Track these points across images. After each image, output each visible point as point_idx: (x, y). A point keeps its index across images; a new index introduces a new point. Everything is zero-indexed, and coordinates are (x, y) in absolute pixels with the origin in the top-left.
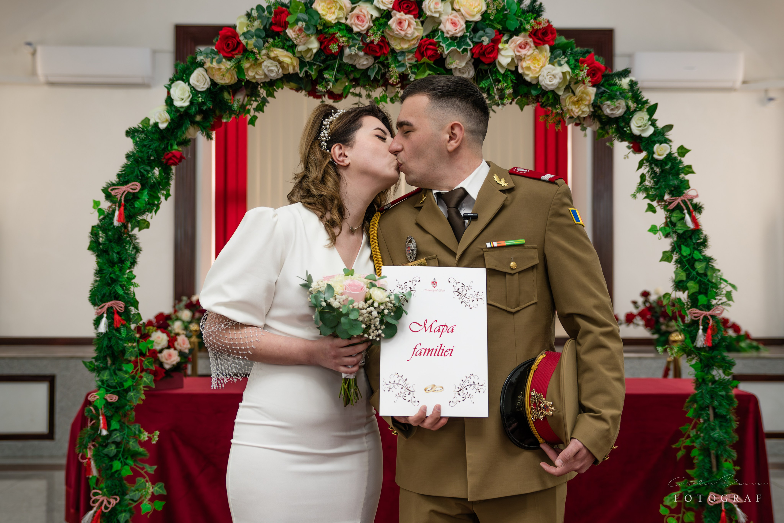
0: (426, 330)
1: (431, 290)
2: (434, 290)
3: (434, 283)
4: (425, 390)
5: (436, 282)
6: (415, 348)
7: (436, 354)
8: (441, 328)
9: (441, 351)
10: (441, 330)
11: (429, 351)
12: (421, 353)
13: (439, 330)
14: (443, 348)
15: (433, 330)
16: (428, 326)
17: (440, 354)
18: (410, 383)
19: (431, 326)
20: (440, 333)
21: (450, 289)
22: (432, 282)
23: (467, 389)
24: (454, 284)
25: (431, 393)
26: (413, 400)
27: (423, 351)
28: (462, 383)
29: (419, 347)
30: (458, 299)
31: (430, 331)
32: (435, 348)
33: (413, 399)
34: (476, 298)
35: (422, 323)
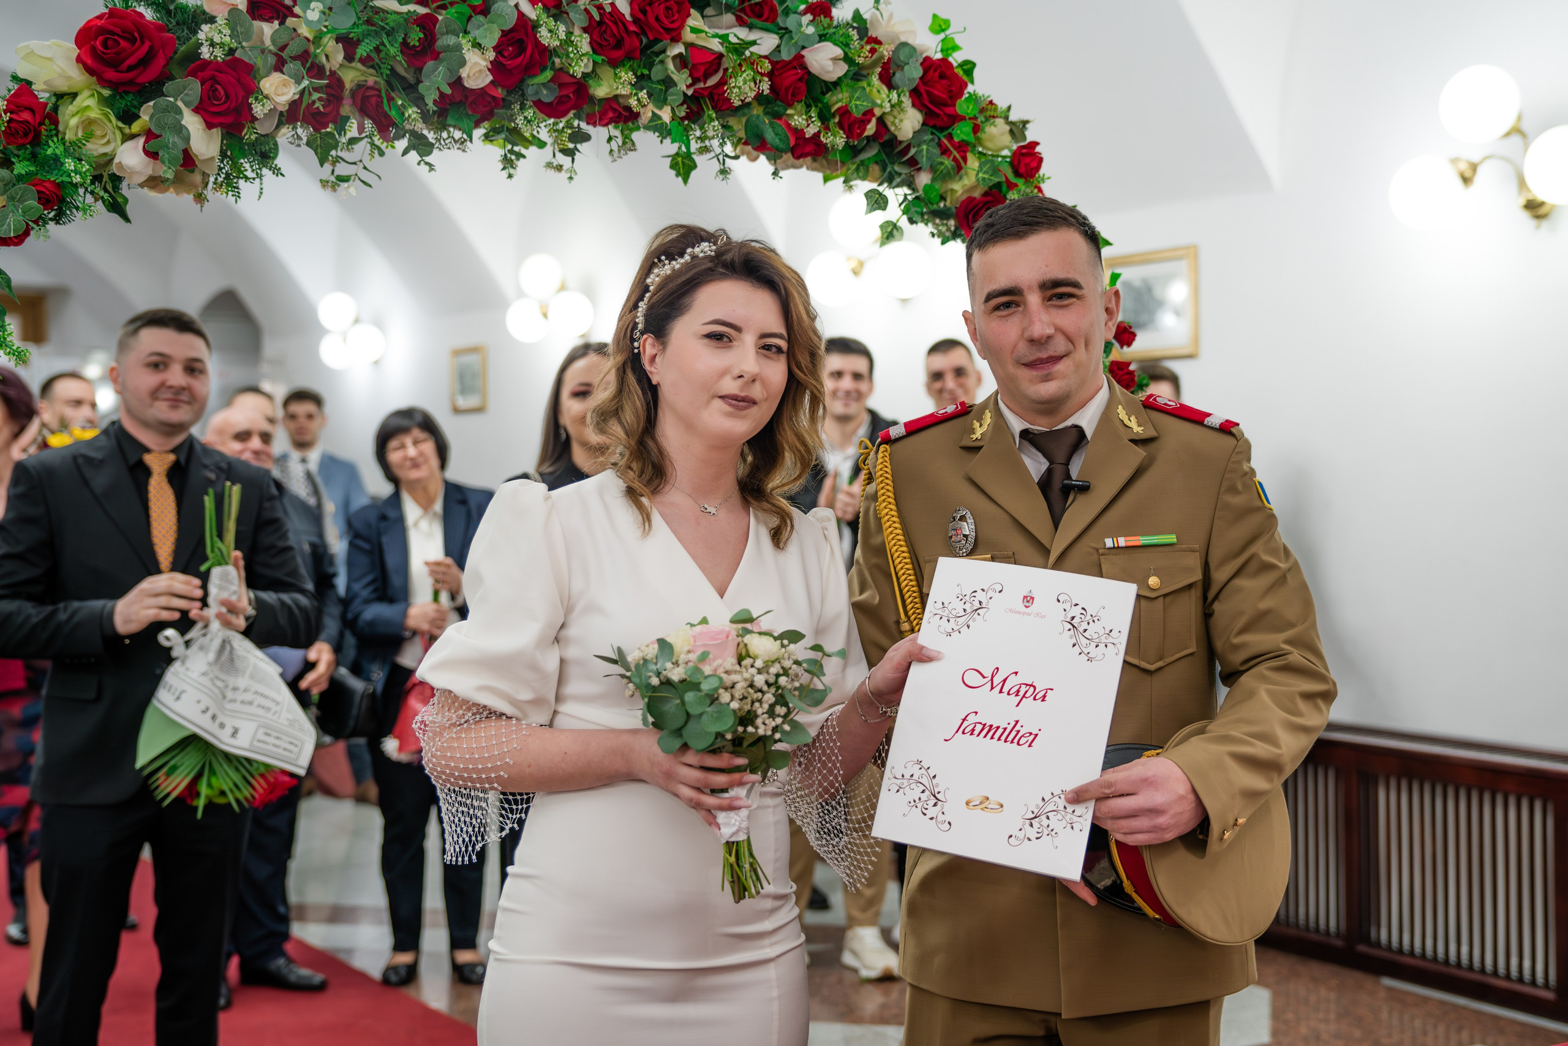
0: (992, 688)
1: (1019, 613)
2: (1024, 613)
3: (1029, 600)
4: (967, 803)
5: (1033, 598)
6: (964, 720)
7: (1003, 738)
8: (1023, 689)
9: (1014, 733)
10: (1021, 694)
11: (989, 730)
12: (973, 730)
13: (1018, 691)
14: (1018, 728)
15: (1005, 690)
16: (998, 679)
17: (1010, 738)
18: (941, 784)
19: (1005, 681)
20: (1019, 698)
21: (1056, 615)
22: (1025, 597)
23: (1048, 818)
24: (1067, 606)
25: (978, 812)
26: (941, 817)
27: (979, 728)
28: (1041, 804)
29: (972, 719)
30: (1067, 638)
31: (1001, 692)
32: (1003, 726)
33: (940, 816)
34: (1104, 640)
35: (988, 673)
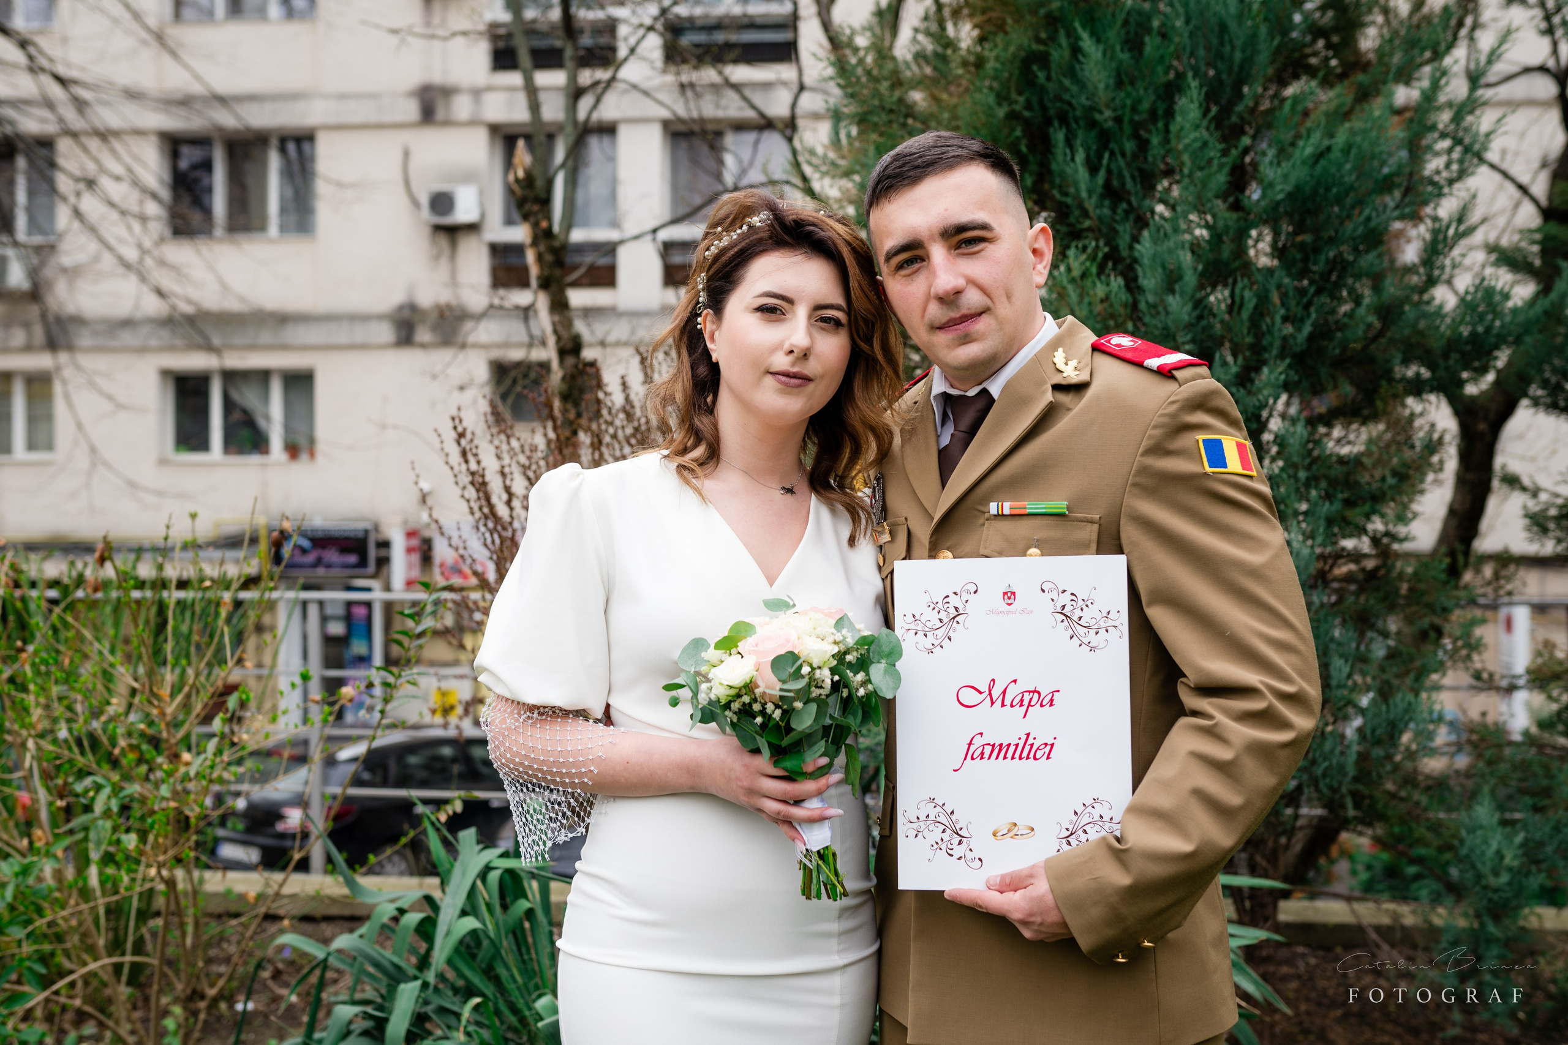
0: (993, 703)
1: (1002, 612)
2: (1009, 612)
3: (1009, 596)
4: (994, 835)
5: (1014, 593)
6: (970, 744)
7: (1017, 755)
8: (1027, 697)
9: (1027, 748)
10: (1026, 703)
11: (1000, 750)
12: (982, 753)
13: (1022, 700)
14: (1030, 741)
15: (1007, 702)
16: (996, 692)
17: (1025, 754)
18: (961, 819)
19: (1004, 692)
20: (1024, 708)
21: (1044, 607)
22: (1005, 594)
23: (1085, 832)
24: (1054, 595)
25: (1008, 840)
26: (969, 855)
27: (988, 749)
28: (1075, 818)
29: (978, 742)
30: (1062, 631)
31: (1003, 705)
32: (1014, 742)
33: (968, 852)
34: (1103, 625)
35: (984, 688)
